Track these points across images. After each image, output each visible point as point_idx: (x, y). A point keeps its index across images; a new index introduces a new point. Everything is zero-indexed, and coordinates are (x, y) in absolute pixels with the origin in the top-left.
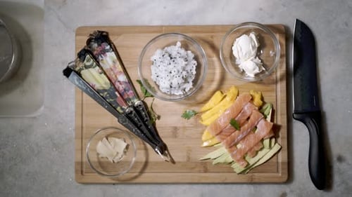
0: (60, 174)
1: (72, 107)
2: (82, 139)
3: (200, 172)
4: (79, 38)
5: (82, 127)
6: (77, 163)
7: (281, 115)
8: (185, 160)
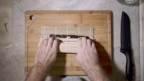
0: (19, 72)
1: (24, 44)
2: (28, 57)
3: (76, 71)
4: (26, 15)
5: (28, 52)
6: (25, 67)
7: (109, 47)
8: (70, 66)
